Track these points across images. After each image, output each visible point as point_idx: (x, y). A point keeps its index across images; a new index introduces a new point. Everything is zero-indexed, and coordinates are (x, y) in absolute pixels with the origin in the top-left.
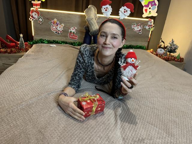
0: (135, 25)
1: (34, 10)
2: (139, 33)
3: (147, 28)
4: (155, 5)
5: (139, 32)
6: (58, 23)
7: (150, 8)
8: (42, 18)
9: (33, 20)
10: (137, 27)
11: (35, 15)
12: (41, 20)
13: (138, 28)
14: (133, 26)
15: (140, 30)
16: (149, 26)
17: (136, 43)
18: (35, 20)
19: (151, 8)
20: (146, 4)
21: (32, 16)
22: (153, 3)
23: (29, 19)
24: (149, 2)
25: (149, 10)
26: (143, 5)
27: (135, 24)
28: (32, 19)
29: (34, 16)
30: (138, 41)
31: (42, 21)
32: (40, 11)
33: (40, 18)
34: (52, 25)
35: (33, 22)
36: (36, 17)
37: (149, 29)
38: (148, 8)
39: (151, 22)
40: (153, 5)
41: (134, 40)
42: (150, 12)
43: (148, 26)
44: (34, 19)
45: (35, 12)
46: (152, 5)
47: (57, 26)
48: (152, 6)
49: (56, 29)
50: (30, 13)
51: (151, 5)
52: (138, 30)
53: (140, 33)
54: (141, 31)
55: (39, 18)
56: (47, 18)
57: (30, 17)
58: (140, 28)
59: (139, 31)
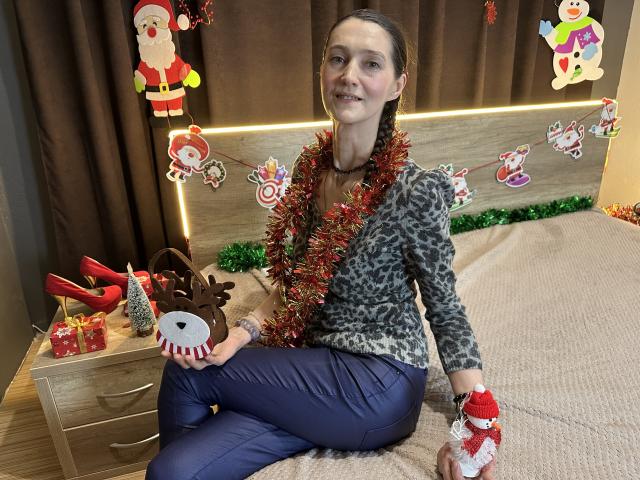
0: (559, 130)
1: (182, 137)
2: (574, 155)
3: (599, 131)
4: (595, 39)
5: (573, 152)
6: (281, 172)
7: (577, 55)
8: (219, 166)
9: (181, 177)
10: (566, 135)
11: (191, 155)
12: (215, 171)
13: (569, 138)
14: (553, 133)
15: (577, 144)
16: (606, 122)
17: (564, 191)
18: (189, 175)
19: (581, 52)
20: (564, 41)
21: (179, 165)
22: (587, 36)
23: (168, 175)
24: (574, 34)
25: (573, 62)
26: (553, 46)
27: (557, 126)
28: (177, 175)
29: (186, 161)
30: (569, 184)
31: (219, 174)
32: (207, 137)
33: (213, 164)
34: (261, 183)
35: (185, 186)
36: (195, 162)
37: (605, 133)
38: (570, 56)
39: (611, 111)
40: (587, 43)
41: (557, 182)
42: (578, 67)
43: (603, 126)
44: (187, 174)
45: (191, 143)
46: (583, 41)
47: (278, 184)
48: (582, 47)
49: (275, 196)
50: (171, 153)
51: (580, 43)
52: (570, 143)
53: (578, 153)
54: (578, 148)
55: (208, 168)
56: (241, 162)
57: (171, 167)
58: (575, 137)
59: (572, 147)
